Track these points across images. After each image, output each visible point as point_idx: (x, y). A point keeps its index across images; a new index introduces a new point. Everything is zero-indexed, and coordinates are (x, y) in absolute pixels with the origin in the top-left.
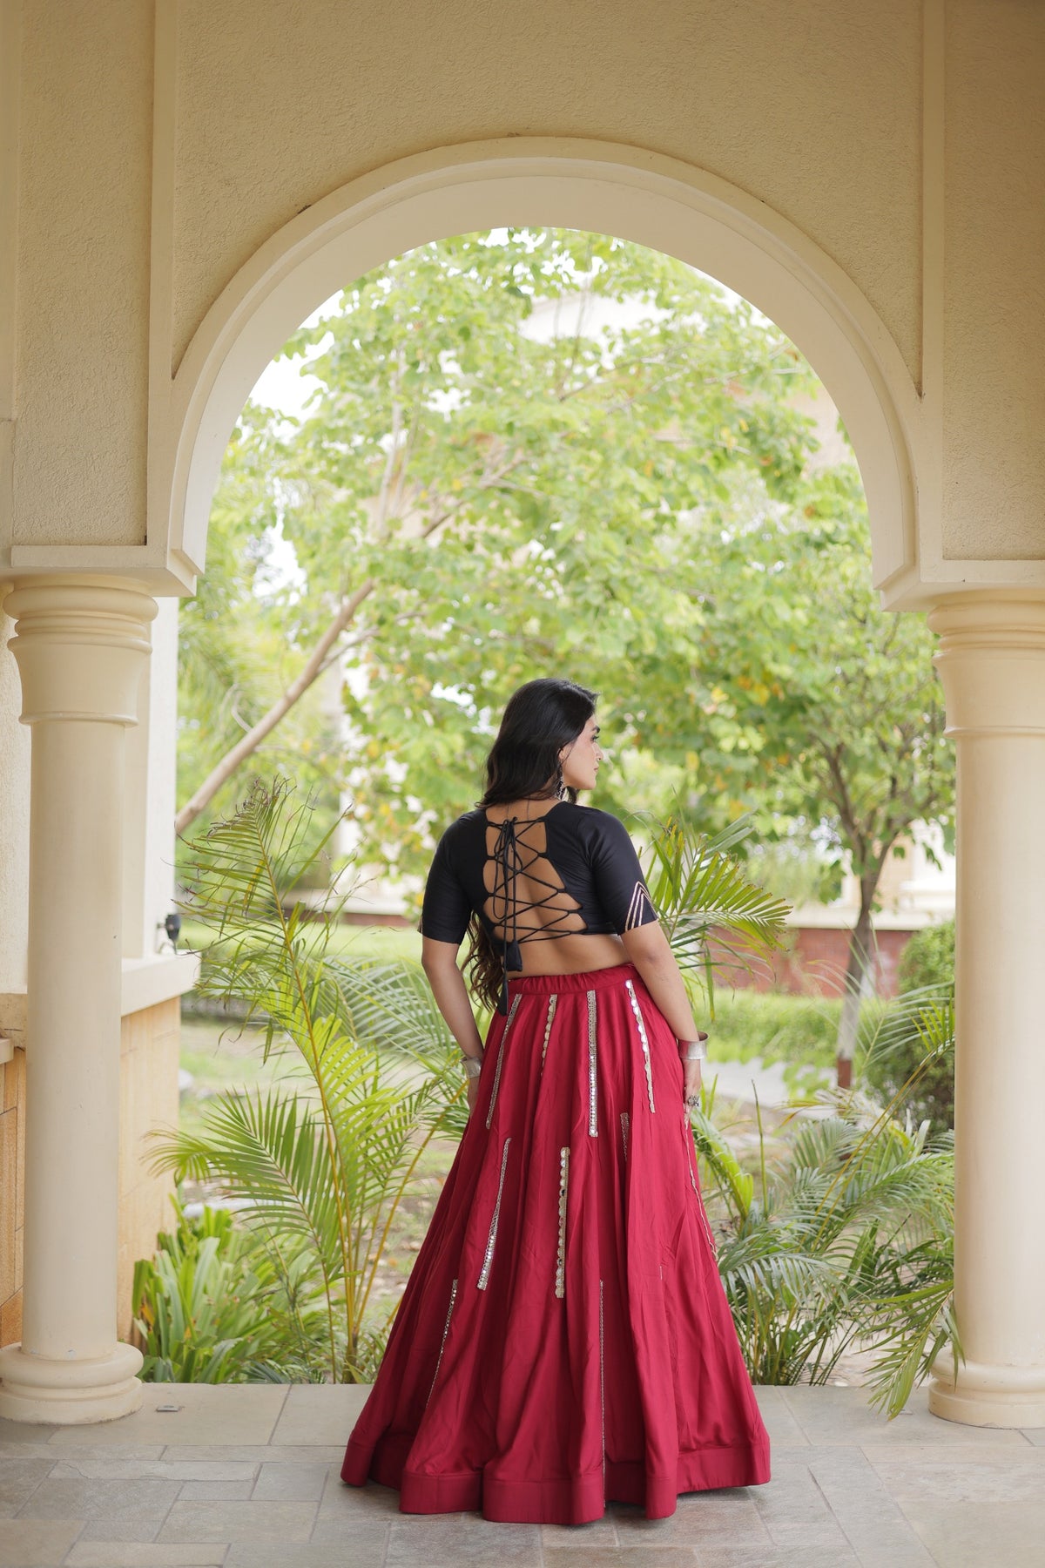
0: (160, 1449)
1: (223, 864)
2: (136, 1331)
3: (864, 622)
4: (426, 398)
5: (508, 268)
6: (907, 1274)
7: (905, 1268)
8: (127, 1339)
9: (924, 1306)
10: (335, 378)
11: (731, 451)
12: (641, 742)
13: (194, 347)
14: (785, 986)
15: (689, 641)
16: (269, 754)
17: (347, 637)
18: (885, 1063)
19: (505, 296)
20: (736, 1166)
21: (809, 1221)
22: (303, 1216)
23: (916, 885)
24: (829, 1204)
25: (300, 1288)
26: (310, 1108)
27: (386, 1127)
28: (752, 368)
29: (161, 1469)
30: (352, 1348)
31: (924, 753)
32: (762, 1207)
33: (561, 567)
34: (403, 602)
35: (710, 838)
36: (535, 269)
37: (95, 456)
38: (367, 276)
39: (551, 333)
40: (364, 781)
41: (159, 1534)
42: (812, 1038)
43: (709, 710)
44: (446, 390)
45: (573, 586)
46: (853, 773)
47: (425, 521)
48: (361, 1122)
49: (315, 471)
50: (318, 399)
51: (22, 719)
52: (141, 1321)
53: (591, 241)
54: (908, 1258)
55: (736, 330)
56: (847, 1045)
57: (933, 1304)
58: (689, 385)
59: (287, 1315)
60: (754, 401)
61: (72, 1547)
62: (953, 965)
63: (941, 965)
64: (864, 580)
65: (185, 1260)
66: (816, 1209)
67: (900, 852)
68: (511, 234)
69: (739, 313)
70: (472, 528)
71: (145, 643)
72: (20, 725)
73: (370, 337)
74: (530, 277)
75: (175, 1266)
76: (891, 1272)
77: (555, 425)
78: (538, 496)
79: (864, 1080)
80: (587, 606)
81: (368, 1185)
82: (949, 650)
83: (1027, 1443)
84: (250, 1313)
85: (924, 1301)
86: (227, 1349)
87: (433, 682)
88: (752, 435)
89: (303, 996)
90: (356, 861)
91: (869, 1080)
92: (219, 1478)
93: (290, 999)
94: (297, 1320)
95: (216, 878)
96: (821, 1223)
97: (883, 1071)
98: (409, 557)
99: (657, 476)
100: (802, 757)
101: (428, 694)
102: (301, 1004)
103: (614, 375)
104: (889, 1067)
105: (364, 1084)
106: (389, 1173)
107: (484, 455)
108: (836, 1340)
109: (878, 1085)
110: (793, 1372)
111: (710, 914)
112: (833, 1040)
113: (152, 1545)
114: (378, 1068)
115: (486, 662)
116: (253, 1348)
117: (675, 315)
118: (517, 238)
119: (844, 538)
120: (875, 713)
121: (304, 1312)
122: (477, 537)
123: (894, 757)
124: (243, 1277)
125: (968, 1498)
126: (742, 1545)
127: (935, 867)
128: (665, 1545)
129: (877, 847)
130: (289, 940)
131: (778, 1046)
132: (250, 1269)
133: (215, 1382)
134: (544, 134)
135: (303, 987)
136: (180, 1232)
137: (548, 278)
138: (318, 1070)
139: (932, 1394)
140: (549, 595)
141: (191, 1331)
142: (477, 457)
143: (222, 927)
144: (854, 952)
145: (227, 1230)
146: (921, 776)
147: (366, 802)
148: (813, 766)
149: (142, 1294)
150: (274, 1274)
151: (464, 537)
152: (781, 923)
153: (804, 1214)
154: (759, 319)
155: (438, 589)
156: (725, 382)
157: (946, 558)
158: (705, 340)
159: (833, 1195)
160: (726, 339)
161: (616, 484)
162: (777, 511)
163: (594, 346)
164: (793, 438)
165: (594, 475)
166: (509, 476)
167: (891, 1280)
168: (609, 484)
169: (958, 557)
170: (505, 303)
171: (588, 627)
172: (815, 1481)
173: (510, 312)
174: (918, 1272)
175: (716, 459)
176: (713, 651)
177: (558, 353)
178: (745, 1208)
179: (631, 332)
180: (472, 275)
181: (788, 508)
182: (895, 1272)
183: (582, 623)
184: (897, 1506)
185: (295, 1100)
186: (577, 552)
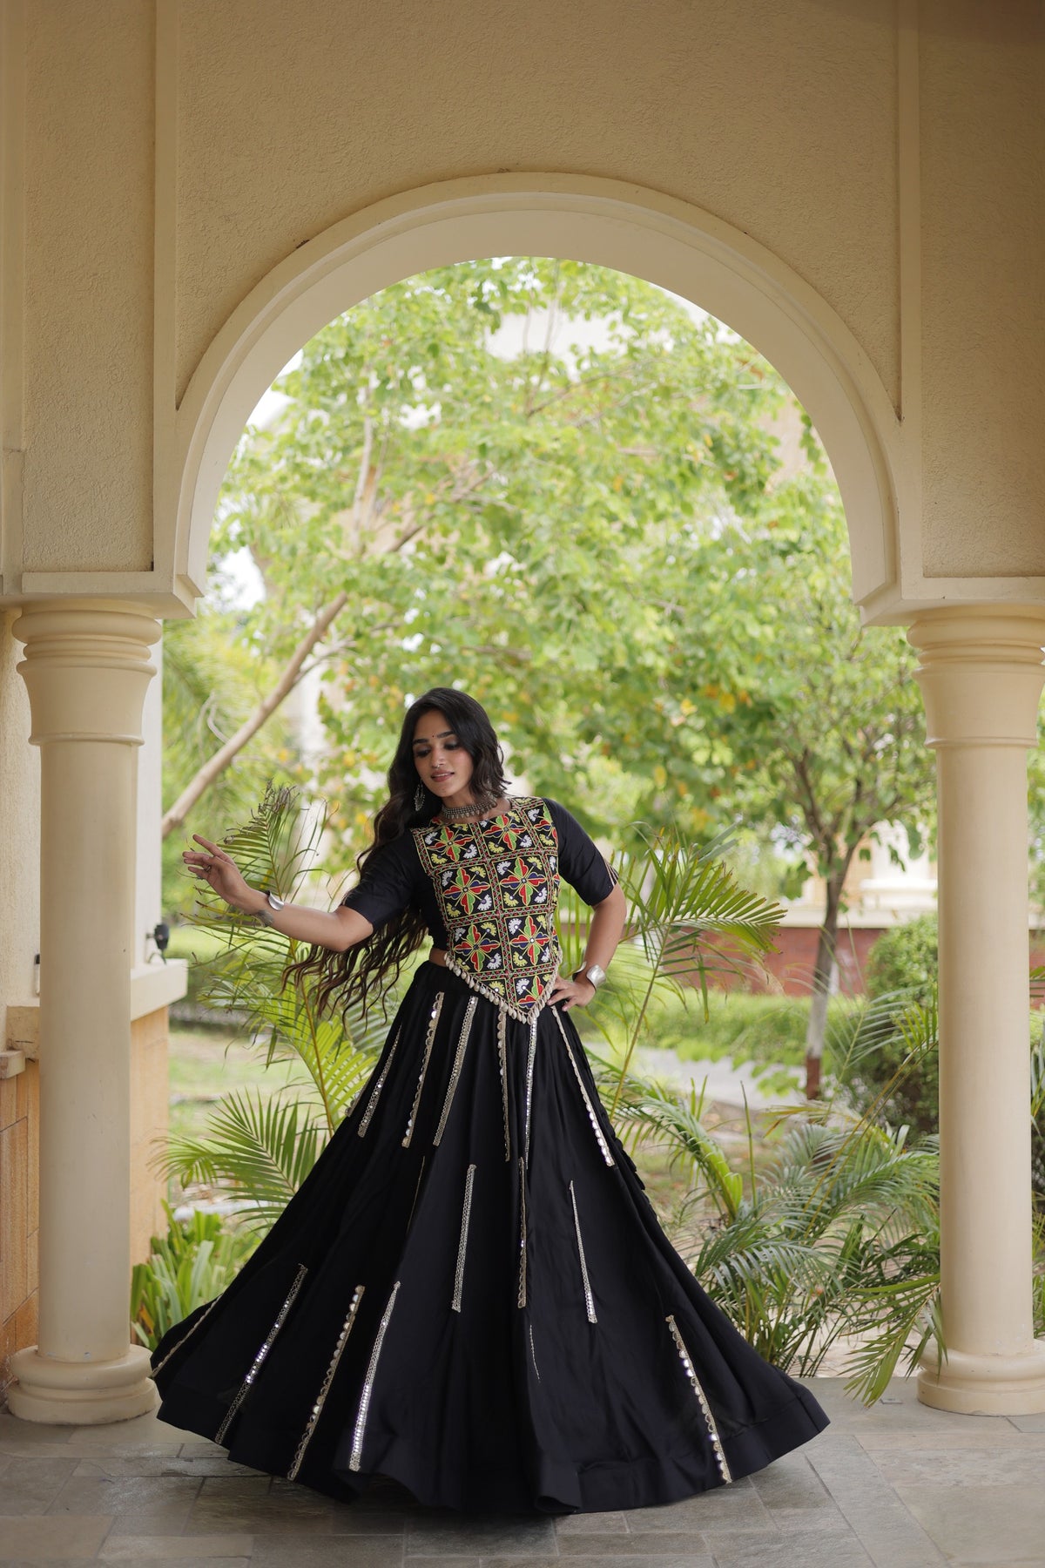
0: (177, 1447)
2: (133, 1334)
3: (829, 629)
4: (399, 414)
5: (477, 285)
6: (891, 1268)
7: (890, 1262)
9: (907, 1298)
10: (308, 393)
11: (696, 465)
12: (611, 751)
14: (748, 985)
15: (659, 654)
16: (246, 765)
17: (319, 649)
19: (474, 312)
20: (726, 1167)
21: (796, 1218)
23: (877, 883)
24: (816, 1202)
26: (312, 1113)
28: (718, 384)
29: (181, 1465)
31: (888, 755)
32: (751, 1206)
33: (534, 580)
34: (376, 615)
36: (503, 287)
37: (102, 486)
39: (518, 348)
40: (338, 790)
41: (186, 1527)
42: (778, 1037)
43: (676, 721)
44: (415, 406)
45: (544, 599)
46: (819, 775)
47: (398, 533)
49: (288, 485)
50: (292, 414)
51: (32, 740)
52: (140, 1326)
54: (892, 1253)
55: (701, 347)
56: (815, 1043)
57: (917, 1298)
58: (657, 399)
60: (721, 419)
61: (104, 1541)
63: (909, 964)
64: (832, 590)
66: (803, 1206)
67: (866, 854)
69: (706, 330)
70: (444, 541)
72: (29, 745)
73: (340, 354)
74: (499, 295)
76: (876, 1266)
77: (526, 444)
78: (511, 509)
79: (832, 1077)
80: (560, 619)
82: (929, 664)
83: (1013, 1429)
85: (908, 1293)
88: (717, 448)
91: (839, 1078)
92: (237, 1473)
93: (292, 1007)
96: (809, 1220)
97: (852, 1070)
98: (382, 572)
99: (628, 493)
100: (769, 761)
102: (304, 1012)
103: (582, 389)
104: (857, 1067)
107: (453, 469)
108: (825, 1332)
109: (847, 1082)
110: (783, 1364)
111: (704, 921)
112: (802, 1038)
113: (181, 1538)
117: (642, 332)
119: (809, 546)
120: (842, 717)
122: (449, 549)
123: (858, 759)
125: (961, 1482)
126: (746, 1531)
127: (899, 867)
128: (674, 1531)
129: (841, 841)
131: (742, 1045)
134: (533, 169)
136: (170, 1236)
137: (516, 294)
138: (321, 1076)
139: (920, 1384)
140: (518, 607)
142: (448, 471)
143: (231, 938)
144: (821, 951)
145: (217, 1233)
146: (885, 777)
147: (342, 810)
148: (779, 769)
149: (140, 1298)
151: (436, 550)
152: (776, 925)
153: (791, 1211)
154: (726, 335)
156: (692, 397)
157: (927, 575)
158: (672, 357)
159: (819, 1193)
160: (693, 354)
161: (588, 501)
162: (737, 522)
163: (561, 363)
164: (757, 454)
165: (565, 491)
166: (479, 488)
167: (875, 1274)
168: (582, 500)
169: (938, 575)
170: (473, 318)
171: (562, 641)
172: (813, 1469)
173: (478, 327)
174: (903, 1266)
175: (682, 475)
176: (682, 662)
177: (526, 369)
178: (735, 1205)
179: (598, 351)
180: (441, 292)
181: (751, 522)
182: (879, 1266)
183: (554, 637)
184: (893, 1490)
185: (296, 1105)
186: (549, 566)
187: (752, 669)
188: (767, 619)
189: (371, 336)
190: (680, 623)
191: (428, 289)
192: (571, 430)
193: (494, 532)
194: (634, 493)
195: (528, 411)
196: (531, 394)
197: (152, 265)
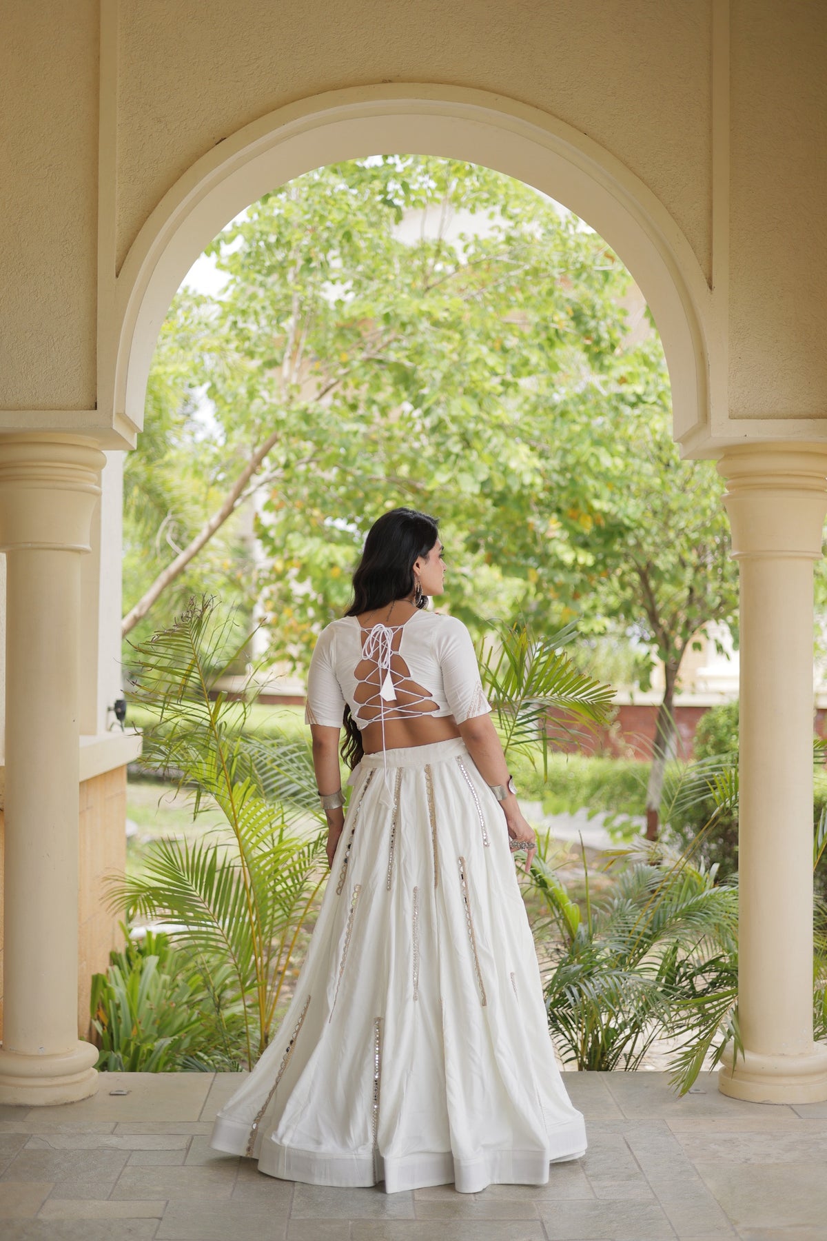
0: (112, 1125)
1: (162, 662)
2: (93, 1029)
3: (668, 465)
4: (320, 289)
5: (383, 184)
6: (700, 983)
7: (699, 977)
8: (86, 1036)
9: (714, 1007)
10: (246, 272)
11: (561, 332)
12: (492, 560)
13: (134, 251)
14: (608, 752)
16: (197, 571)
17: (256, 480)
18: (684, 814)
19: (380, 206)
20: (566, 897)
21: (624, 942)
22: (224, 940)
23: (709, 671)
24: (640, 928)
25: (223, 995)
26: (229, 853)
27: (290, 870)
28: (578, 266)
29: (114, 1141)
31: (715, 568)
32: (587, 929)
33: (428, 423)
34: (303, 451)
35: (548, 637)
36: (405, 186)
37: (55, 340)
38: (270, 190)
39: (418, 237)
40: (273, 594)
41: (111, 1193)
42: (627, 792)
43: (547, 535)
44: (333, 282)
45: (435, 439)
46: (659, 584)
47: (319, 386)
48: (270, 866)
49: (232, 346)
50: (233, 287)
52: (97, 1022)
53: (450, 165)
54: (702, 970)
55: (565, 235)
56: (654, 798)
57: (722, 1006)
58: (529, 278)
59: (213, 1017)
60: (580, 292)
61: (43, 1204)
62: (737, 735)
63: (729, 735)
64: (670, 435)
65: (132, 974)
66: (630, 932)
67: (697, 646)
68: (386, 158)
69: (568, 222)
70: (356, 392)
71: (96, 487)
73: (272, 239)
74: (401, 192)
75: (124, 978)
76: (688, 981)
77: (422, 313)
78: (409, 365)
79: (667, 826)
80: (448, 454)
81: (276, 915)
82: (735, 489)
83: (795, 1115)
84: (183, 1015)
85: (715, 1003)
86: (165, 1045)
87: (326, 514)
88: (577, 317)
89: (224, 766)
91: (672, 826)
92: (159, 1148)
93: (215, 769)
94: (220, 1020)
95: (156, 674)
96: (635, 943)
97: (683, 820)
98: (305, 415)
99: (505, 350)
100: (619, 572)
101: (321, 524)
102: (223, 773)
103: (469, 269)
104: (687, 817)
105: (272, 836)
106: (292, 905)
107: (364, 334)
108: (645, 1034)
109: (678, 829)
110: (612, 1060)
111: (547, 697)
112: (644, 795)
113: (107, 1202)
114: (283, 823)
115: (368, 498)
116: (186, 1043)
117: (516, 224)
118: (390, 160)
119: (652, 399)
120: (677, 537)
121: (226, 1014)
122: (360, 399)
123: (691, 570)
124: (177, 986)
125: (749, 1160)
126: (571, 1199)
127: (724, 657)
128: (511, 1199)
129: (678, 642)
130: (213, 722)
131: (600, 799)
132: (183, 980)
133: (155, 1071)
134: (411, 80)
135: (225, 759)
136: (128, 951)
137: (416, 192)
138: (236, 824)
139: (720, 1077)
140: (417, 445)
141: (137, 1030)
142: (359, 335)
143: (162, 712)
144: (660, 728)
145: (165, 948)
146: (712, 586)
147: (274, 610)
148: (627, 578)
149: (98, 1000)
150: (202, 984)
151: (350, 399)
152: (607, 703)
153: (620, 936)
154: (584, 228)
155: (331, 441)
156: (557, 276)
157: (732, 417)
158: (541, 244)
159: (643, 921)
160: (558, 242)
161: (471, 358)
162: (596, 379)
163: (451, 248)
164: (609, 322)
165: (453, 350)
166: (385, 350)
167: (688, 987)
168: (466, 358)
169: (741, 417)
170: (381, 211)
171: (450, 470)
172: (629, 1148)
173: (384, 219)
174: (710, 981)
175: (550, 339)
176: (550, 490)
177: (423, 254)
178: (574, 931)
179: (482, 237)
180: (354, 191)
181: (605, 378)
182: (691, 981)
183: (444, 467)
184: (694, 1167)
185: (216, 848)
186: (440, 411)
187: (606, 494)
188: (617, 453)
189: (299, 227)
190: (548, 458)
191: (342, 186)
192: (458, 301)
193: (395, 383)
194: (511, 351)
195: (425, 287)
196: (427, 273)
197: (97, 158)
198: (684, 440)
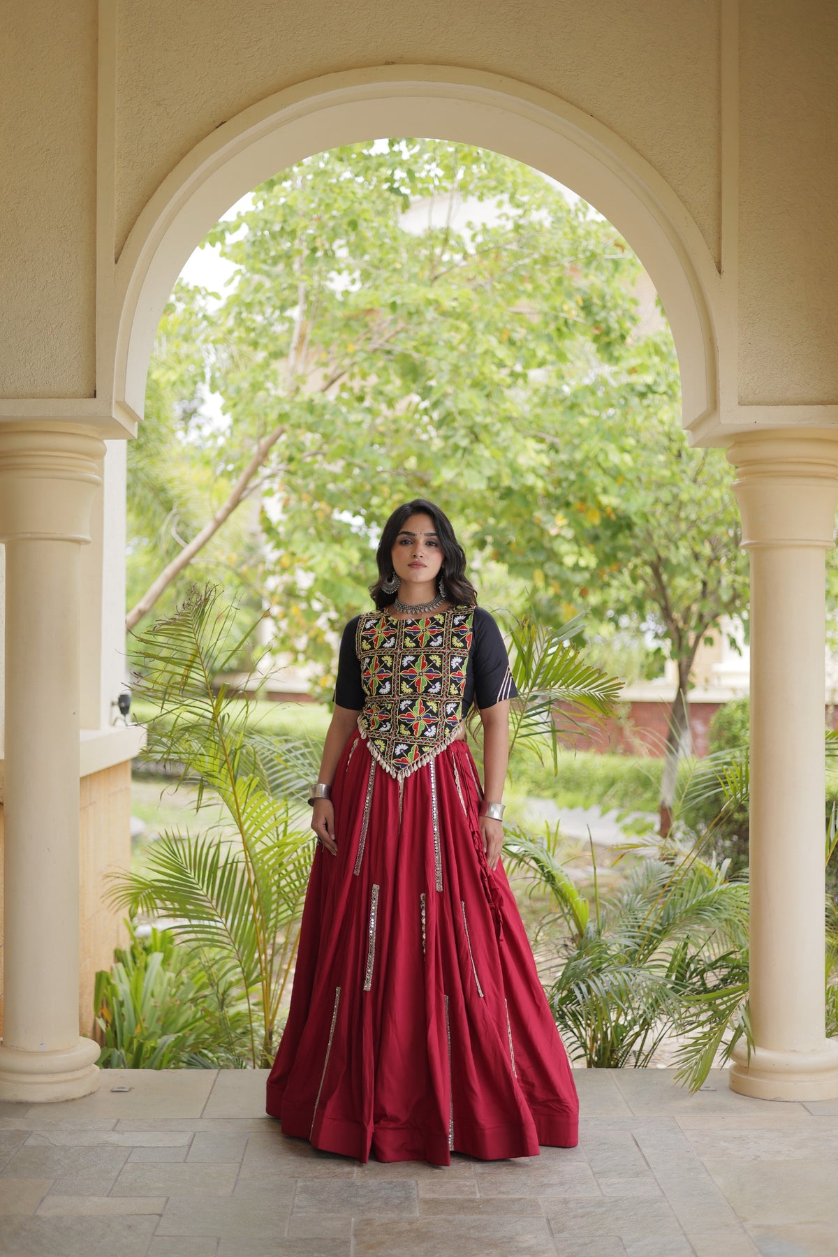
0: (114, 1121)
1: (165, 653)
2: (97, 1027)
3: (679, 455)
4: (326, 279)
5: (389, 172)
6: (712, 979)
7: (710, 973)
8: (89, 1034)
9: (725, 1003)
10: (251, 261)
11: (570, 322)
12: (499, 557)
13: (133, 237)
14: (620, 748)
15: (538, 475)
16: (202, 565)
17: (264, 471)
18: (698, 809)
19: (387, 194)
20: (575, 893)
21: (633, 937)
22: (225, 933)
23: (721, 667)
24: (649, 924)
25: (229, 992)
26: (233, 849)
27: (294, 864)
28: (588, 254)
29: (115, 1138)
30: (268, 1041)
31: (729, 561)
32: (596, 926)
33: (436, 415)
34: (308, 444)
35: (555, 631)
36: (411, 173)
37: (54, 327)
38: (275, 177)
39: (425, 225)
40: (277, 588)
41: (111, 1190)
42: (640, 790)
43: (553, 532)
44: (339, 272)
45: (443, 431)
46: (672, 576)
47: (326, 377)
48: (274, 860)
49: (236, 336)
50: (238, 278)
52: (102, 1019)
53: (458, 151)
54: (713, 966)
55: (575, 223)
56: (668, 796)
57: (732, 1001)
58: (538, 267)
59: (217, 1014)
60: (591, 281)
61: (42, 1201)
63: (743, 731)
64: (679, 424)
65: (136, 970)
66: (639, 927)
67: (710, 641)
68: (391, 144)
69: (577, 210)
70: (363, 383)
71: (97, 477)
73: (277, 228)
74: (408, 180)
75: (128, 976)
76: (699, 977)
77: (429, 302)
78: (416, 357)
79: (682, 823)
80: (456, 448)
81: (281, 910)
82: (744, 478)
83: (807, 1113)
84: (189, 1012)
85: (725, 999)
86: (169, 1042)
87: (333, 507)
88: (587, 307)
89: (228, 759)
90: (271, 650)
91: (686, 823)
92: (160, 1144)
93: (217, 762)
94: (224, 1018)
95: (160, 664)
96: (643, 939)
97: (697, 816)
98: (311, 407)
99: (512, 342)
100: (631, 565)
101: (328, 517)
102: (226, 766)
103: (477, 258)
104: (701, 812)
105: (276, 830)
106: (297, 900)
107: (371, 324)
108: (655, 1031)
109: (692, 826)
110: (621, 1057)
111: (557, 691)
112: (657, 792)
113: (106, 1199)
114: (287, 818)
115: (374, 491)
116: (191, 1040)
117: (525, 211)
118: (396, 148)
119: (662, 388)
120: (688, 530)
121: (232, 1012)
122: (367, 390)
123: (704, 563)
124: (183, 983)
125: (759, 1157)
126: (578, 1196)
127: (737, 651)
128: (517, 1196)
129: (691, 636)
130: (217, 713)
131: (613, 796)
132: (188, 978)
133: (159, 1068)
134: (414, 62)
135: (228, 752)
136: (133, 949)
137: (422, 180)
138: (239, 819)
139: (731, 1074)
140: (424, 437)
141: (141, 1027)
142: (366, 326)
143: (163, 704)
144: (672, 727)
145: (170, 946)
146: (727, 579)
147: (280, 603)
148: (639, 571)
149: (101, 998)
150: (207, 981)
151: (357, 391)
152: (615, 697)
153: (630, 931)
154: (594, 215)
155: (337, 433)
156: (567, 265)
157: (741, 404)
158: (549, 232)
159: (652, 916)
160: (567, 230)
161: (480, 349)
162: (606, 370)
163: (459, 237)
164: (619, 312)
165: (462, 341)
166: (392, 340)
167: (699, 983)
168: (475, 349)
169: (751, 404)
170: (388, 199)
171: (458, 465)
172: (637, 1145)
173: (391, 207)
174: (720, 977)
175: (559, 330)
176: (558, 483)
177: (430, 243)
178: (583, 927)
179: (489, 226)
180: (360, 179)
181: (615, 369)
182: (702, 978)
183: (452, 461)
184: (703, 1164)
185: (218, 843)
186: (448, 403)
187: (614, 488)
188: (628, 448)
189: (304, 215)
190: (557, 451)
191: (348, 174)
192: (467, 291)
193: (403, 375)
194: (519, 344)
195: (433, 276)
196: (435, 263)
197: (96, 142)
198: (693, 427)
